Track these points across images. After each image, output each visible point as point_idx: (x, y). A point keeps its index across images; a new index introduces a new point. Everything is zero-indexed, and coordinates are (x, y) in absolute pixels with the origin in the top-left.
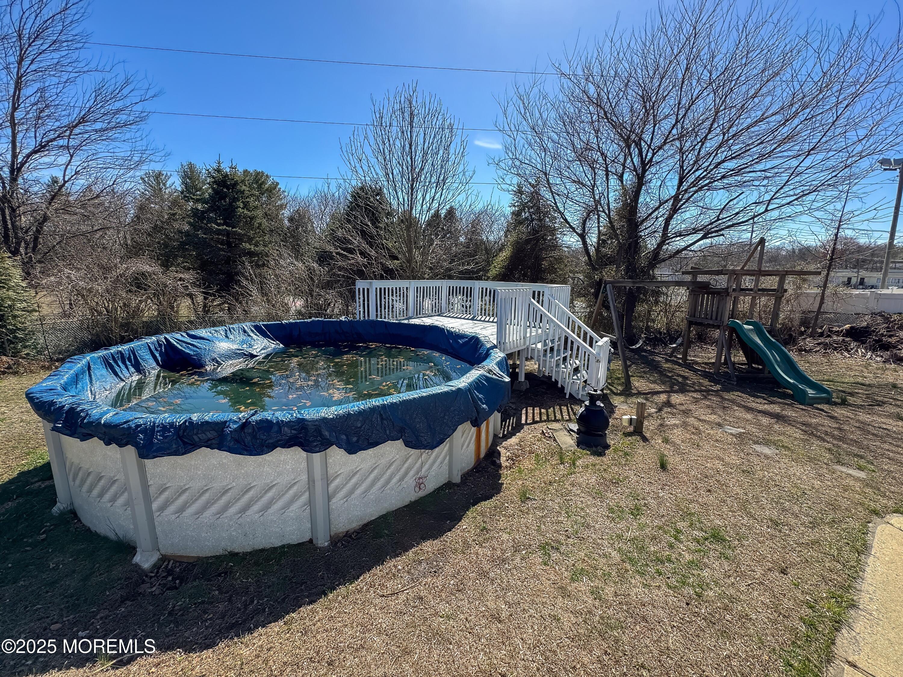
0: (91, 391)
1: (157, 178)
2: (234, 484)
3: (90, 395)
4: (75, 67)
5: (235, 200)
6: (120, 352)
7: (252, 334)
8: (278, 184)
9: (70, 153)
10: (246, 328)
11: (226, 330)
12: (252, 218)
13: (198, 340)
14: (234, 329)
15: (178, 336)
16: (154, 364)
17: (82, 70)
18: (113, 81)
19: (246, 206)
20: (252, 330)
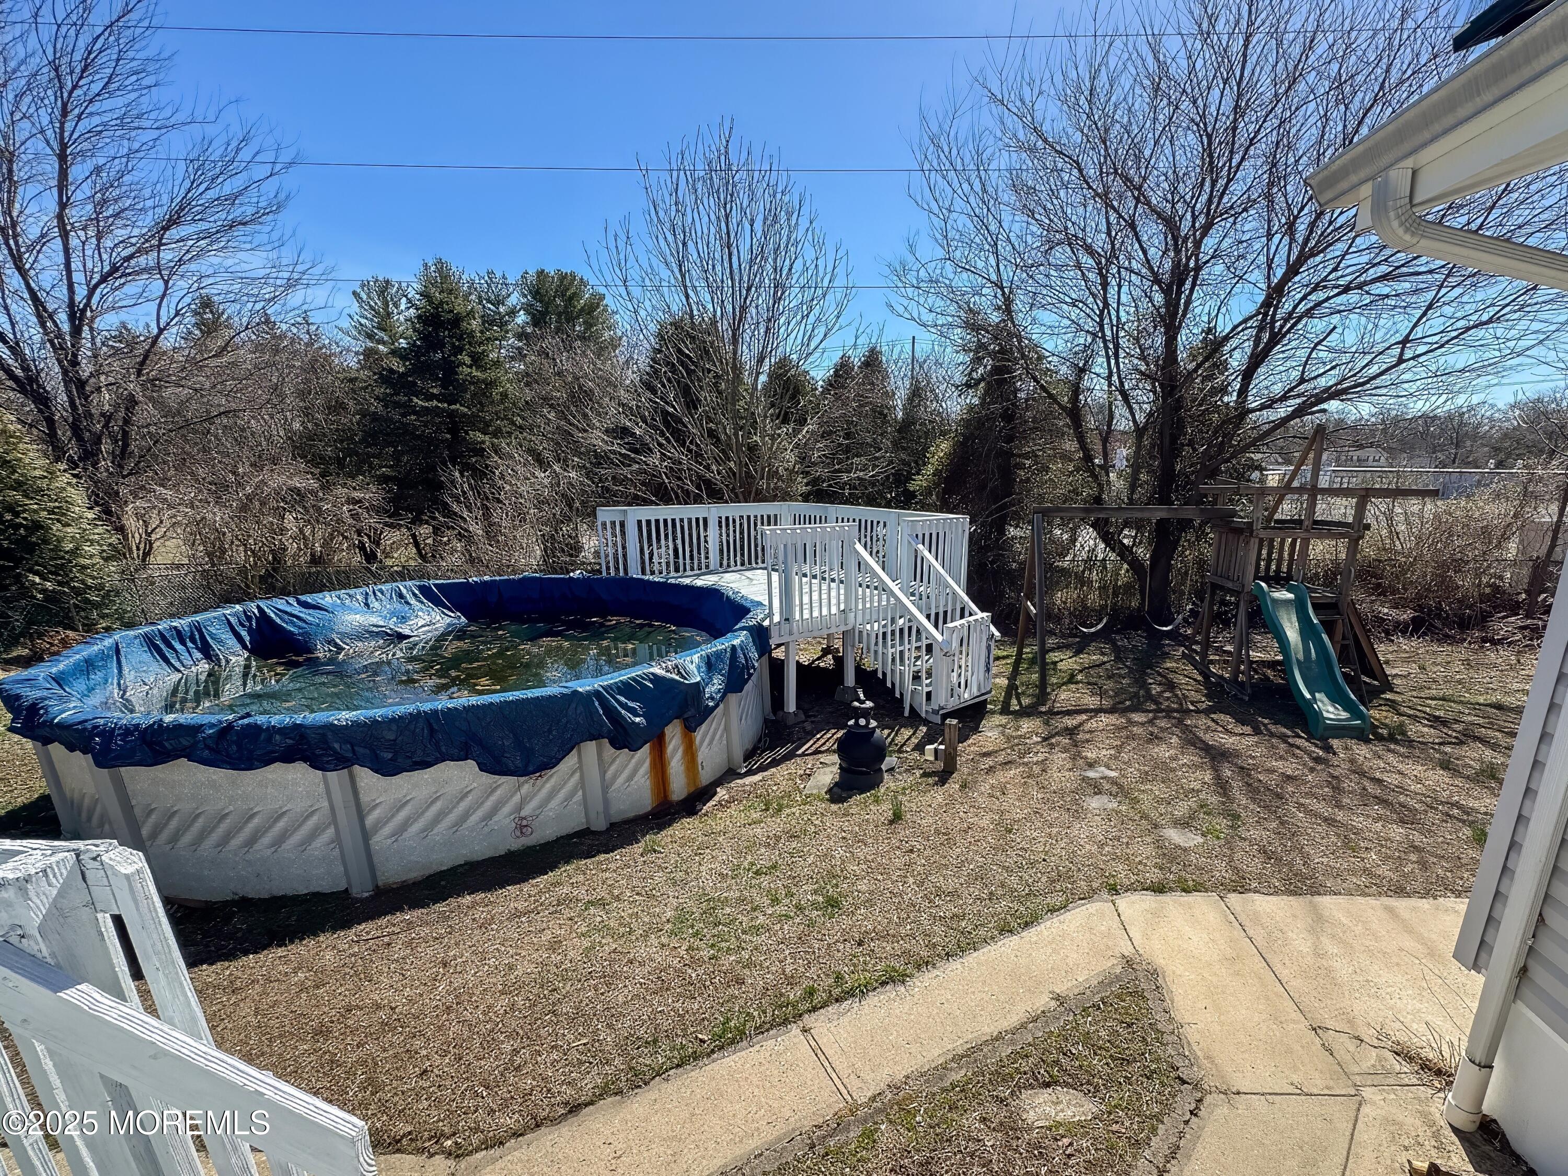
0: (119, 684)
1: (383, 292)
2: (231, 808)
3: (116, 691)
4: (156, 120)
5: (459, 350)
6: (175, 628)
7: (413, 601)
8: (602, 297)
9: (162, 278)
10: (404, 591)
11: (367, 594)
12: (491, 384)
13: (311, 611)
14: (382, 593)
15: (280, 603)
16: (238, 647)
17: (168, 123)
18: (223, 139)
19: (477, 360)
20: (414, 594)
